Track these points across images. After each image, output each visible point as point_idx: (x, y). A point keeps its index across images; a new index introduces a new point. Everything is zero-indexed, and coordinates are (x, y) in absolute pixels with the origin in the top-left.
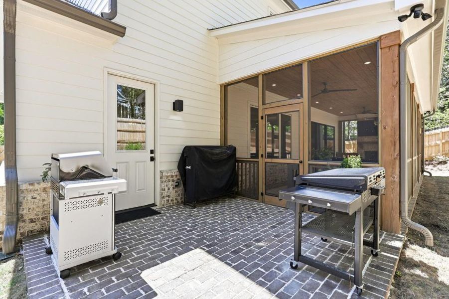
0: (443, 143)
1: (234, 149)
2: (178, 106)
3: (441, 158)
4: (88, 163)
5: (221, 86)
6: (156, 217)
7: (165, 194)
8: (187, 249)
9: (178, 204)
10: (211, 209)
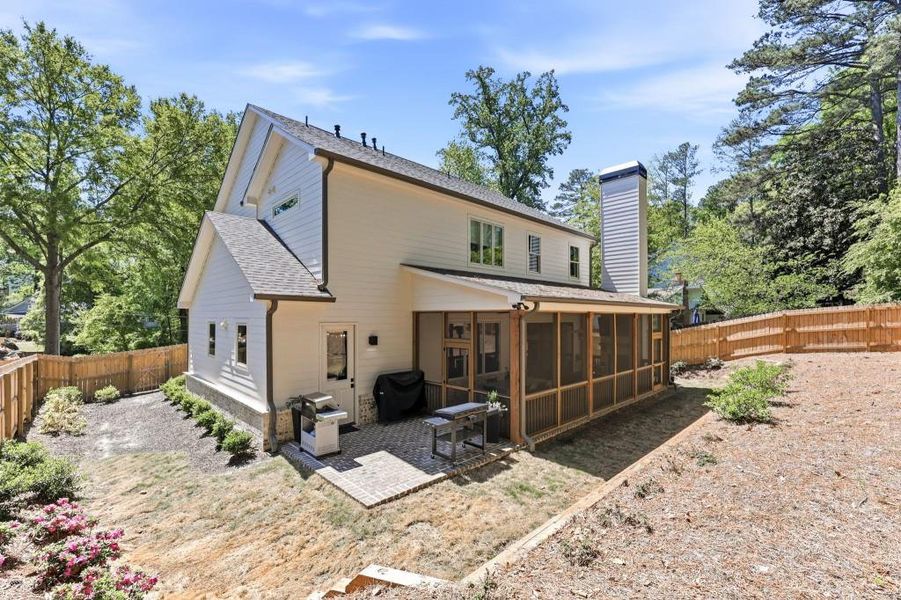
0: (720, 342)
1: (423, 374)
2: (373, 341)
3: (714, 362)
4: (327, 403)
5: (413, 313)
6: (356, 433)
7: (363, 414)
8: (377, 450)
9: (373, 422)
10: (399, 426)
